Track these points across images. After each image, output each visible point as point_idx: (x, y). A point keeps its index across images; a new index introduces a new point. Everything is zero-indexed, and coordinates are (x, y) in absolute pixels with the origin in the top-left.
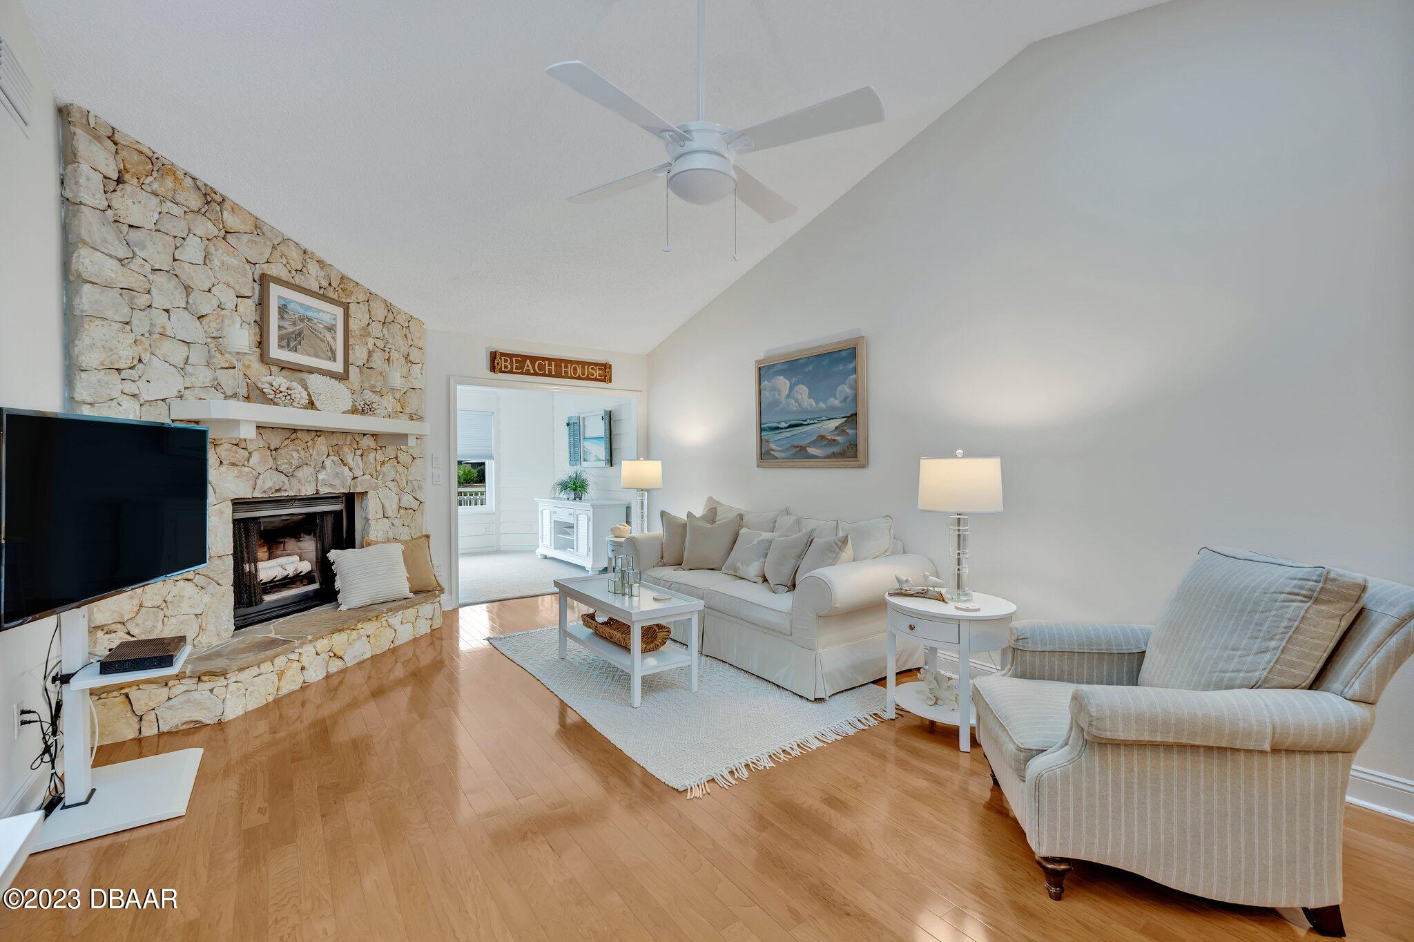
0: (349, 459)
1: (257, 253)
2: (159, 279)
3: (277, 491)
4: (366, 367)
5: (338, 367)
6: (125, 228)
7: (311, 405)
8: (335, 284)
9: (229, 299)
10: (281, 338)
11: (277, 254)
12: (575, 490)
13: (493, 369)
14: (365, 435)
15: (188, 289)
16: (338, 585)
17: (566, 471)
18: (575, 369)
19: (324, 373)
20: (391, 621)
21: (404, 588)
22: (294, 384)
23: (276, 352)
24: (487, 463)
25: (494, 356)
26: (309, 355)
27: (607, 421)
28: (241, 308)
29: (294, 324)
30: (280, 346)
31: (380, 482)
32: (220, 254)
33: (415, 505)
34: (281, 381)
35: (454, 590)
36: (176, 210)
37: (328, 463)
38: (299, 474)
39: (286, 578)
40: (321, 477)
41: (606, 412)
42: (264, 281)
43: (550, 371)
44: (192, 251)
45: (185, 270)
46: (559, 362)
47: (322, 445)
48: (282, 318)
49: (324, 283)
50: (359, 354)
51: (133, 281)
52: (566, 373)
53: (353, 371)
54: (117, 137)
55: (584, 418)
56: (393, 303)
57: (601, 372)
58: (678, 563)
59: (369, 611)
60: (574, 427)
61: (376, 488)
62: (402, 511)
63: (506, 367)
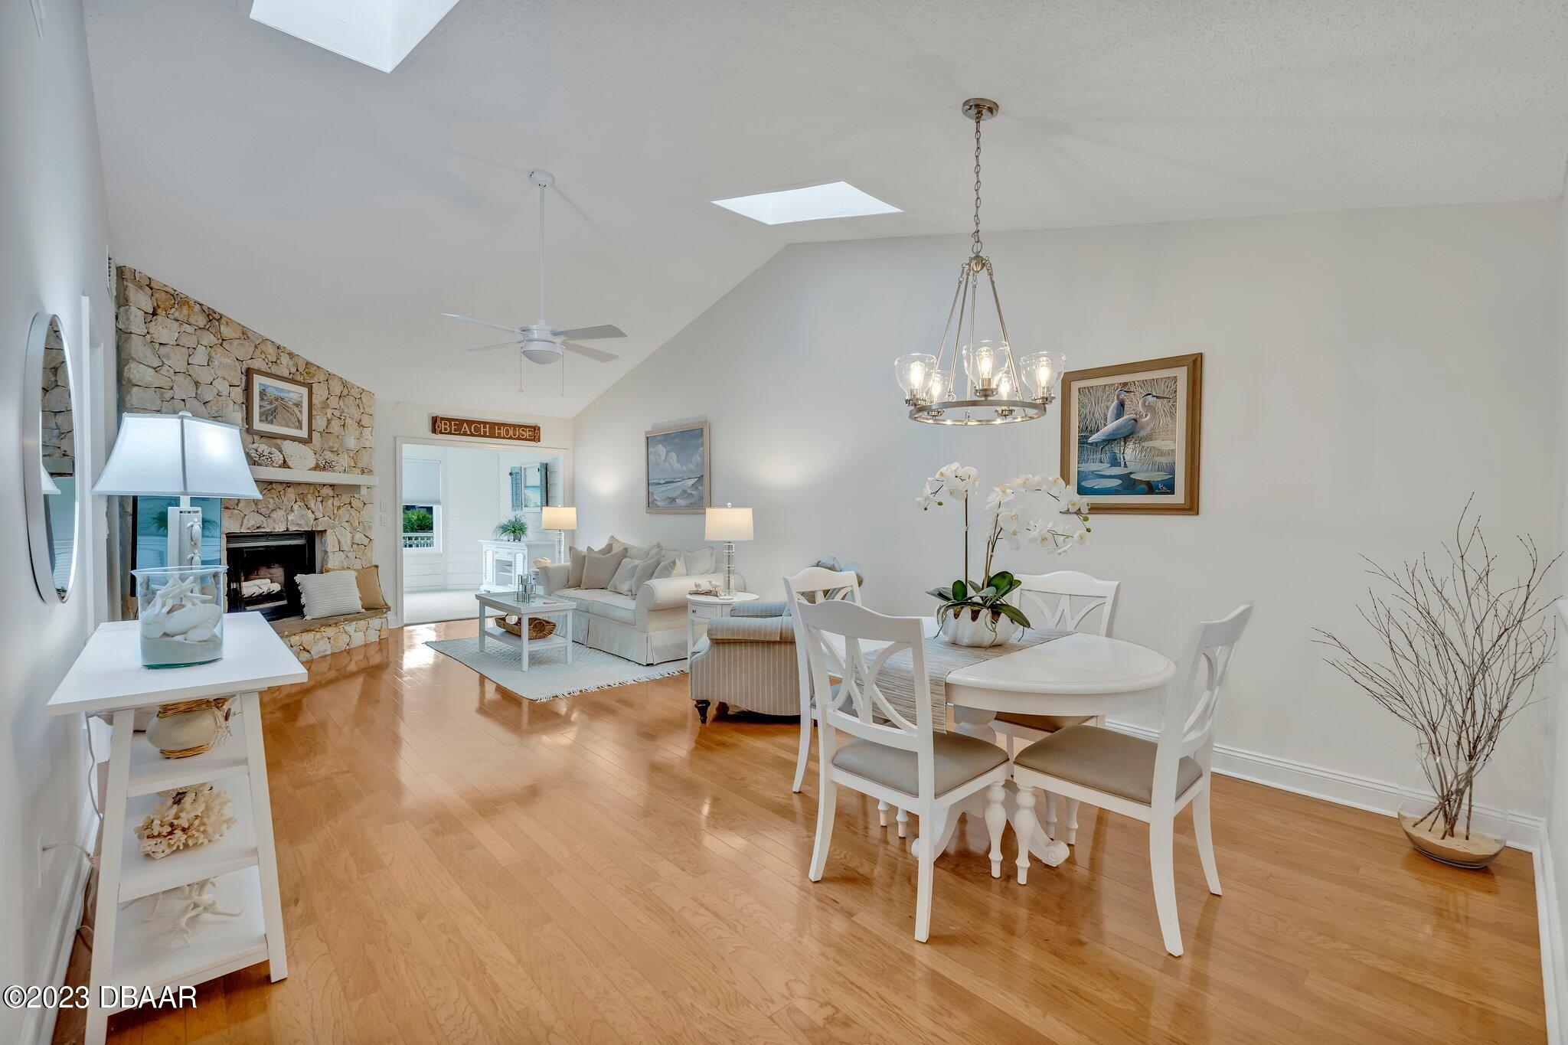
0: (312, 505)
1: (244, 351)
2: (179, 378)
3: (258, 528)
4: (326, 432)
5: (303, 433)
6: (157, 346)
7: (285, 465)
8: (301, 370)
9: (224, 387)
10: (261, 415)
11: (258, 351)
12: (514, 532)
13: (434, 431)
14: (324, 485)
15: (197, 383)
16: (303, 601)
17: (507, 515)
18: (507, 431)
19: (294, 439)
20: (347, 628)
21: (357, 605)
22: (274, 450)
23: (258, 425)
24: (434, 507)
25: (435, 420)
26: (282, 426)
27: (544, 472)
28: (232, 395)
29: (271, 403)
30: (261, 421)
31: (337, 523)
32: (220, 358)
33: (366, 541)
34: (263, 447)
35: (399, 613)
36: (190, 329)
37: (296, 507)
38: (274, 515)
39: (261, 595)
40: (290, 518)
41: (542, 464)
42: (249, 373)
43: (485, 432)
44: (200, 356)
45: (197, 372)
46: (493, 425)
47: (291, 493)
48: (262, 399)
49: (293, 370)
50: (320, 423)
51: (164, 382)
52: (499, 434)
53: (316, 436)
54: (153, 285)
55: (525, 469)
56: (348, 380)
57: (532, 433)
58: (578, 585)
59: (330, 621)
60: (515, 476)
61: (333, 528)
62: (355, 546)
63: (446, 429)
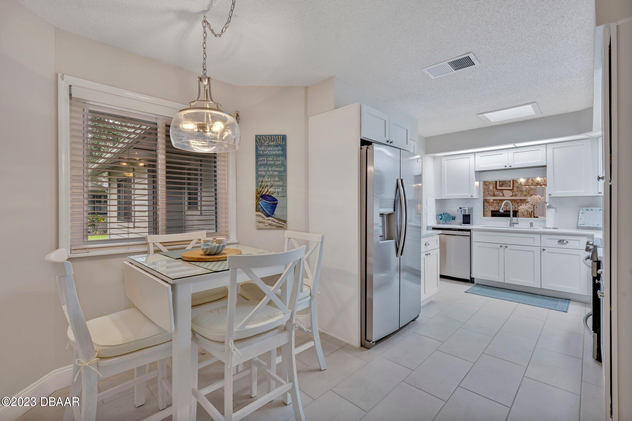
5: (511, 188)
7: (504, 196)
10: (499, 185)
14: (518, 200)
23: (498, 188)
26: (505, 187)
29: (502, 183)
53: (515, 189)
